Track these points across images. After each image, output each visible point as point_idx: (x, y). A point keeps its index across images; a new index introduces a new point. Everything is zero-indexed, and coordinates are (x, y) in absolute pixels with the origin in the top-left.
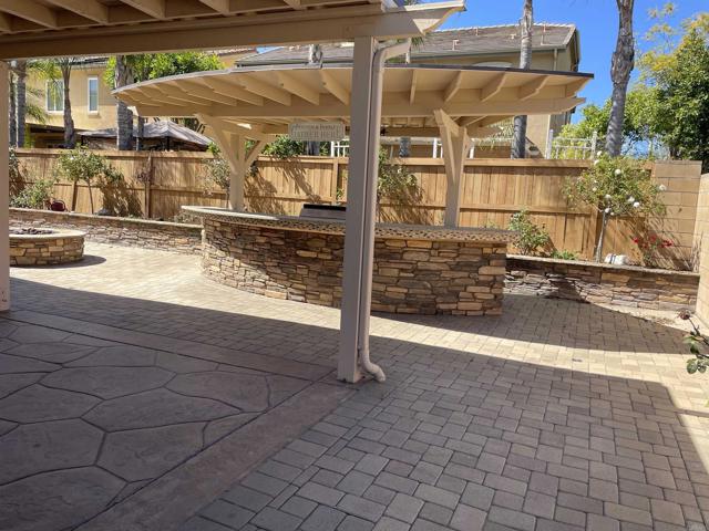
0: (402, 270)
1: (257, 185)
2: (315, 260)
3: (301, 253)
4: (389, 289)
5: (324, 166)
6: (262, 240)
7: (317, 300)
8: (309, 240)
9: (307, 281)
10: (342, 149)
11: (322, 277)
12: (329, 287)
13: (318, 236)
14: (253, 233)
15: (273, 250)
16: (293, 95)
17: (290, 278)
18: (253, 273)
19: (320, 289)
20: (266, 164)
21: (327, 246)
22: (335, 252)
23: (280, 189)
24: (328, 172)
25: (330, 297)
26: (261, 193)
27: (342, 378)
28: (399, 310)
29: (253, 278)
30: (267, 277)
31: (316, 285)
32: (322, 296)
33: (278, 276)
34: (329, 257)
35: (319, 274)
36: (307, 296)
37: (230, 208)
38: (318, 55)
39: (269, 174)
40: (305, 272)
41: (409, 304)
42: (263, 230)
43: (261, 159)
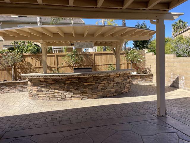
0: (114, 83)
1: (23, 64)
2: (90, 85)
3: (85, 84)
4: (112, 89)
6: (69, 82)
7: (92, 97)
8: (87, 79)
9: (88, 92)
10: (56, 50)
12: (95, 93)
13: (90, 78)
14: (64, 80)
15: (74, 85)
17: (82, 92)
18: (65, 94)
19: (92, 94)
20: (27, 56)
21: (93, 80)
22: (96, 82)
23: (34, 65)
24: (53, 58)
25: (96, 96)
26: (26, 67)
28: (114, 95)
29: (66, 96)
30: (72, 94)
31: (91, 93)
32: (94, 96)
33: (76, 93)
34: (95, 83)
35: (92, 89)
36: (89, 97)
37: (43, 73)
40: (87, 89)
41: (116, 93)
42: (69, 78)
43: (24, 55)
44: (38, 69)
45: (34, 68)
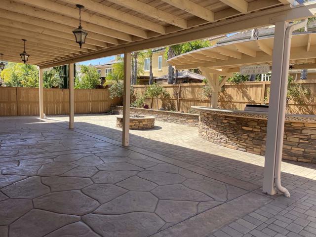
0: (301, 139)
1: (224, 96)
2: (252, 132)
3: (244, 128)
4: (293, 148)
5: (257, 86)
6: (226, 121)
7: (252, 151)
8: (248, 121)
9: (248, 141)
10: (267, 77)
11: (255, 140)
12: (259, 145)
13: (253, 120)
14: (221, 118)
15: (231, 126)
16: (243, 54)
17: (239, 139)
18: (221, 136)
19: (254, 146)
20: (228, 86)
21: (258, 125)
22: (262, 128)
23: (235, 98)
24: (260, 89)
25: (259, 150)
26: (226, 100)
27: (265, 192)
28: (299, 160)
29: (221, 139)
30: (228, 139)
31: (252, 144)
32: (255, 149)
33: (232, 138)
34: (259, 131)
35: (254, 138)
36: (247, 149)
37: (212, 107)
38: (256, 34)
39: (230, 91)
40: (246, 137)
41: (305, 157)
42: (226, 117)
43: (226, 84)
44: (238, 104)
45: (234, 102)
